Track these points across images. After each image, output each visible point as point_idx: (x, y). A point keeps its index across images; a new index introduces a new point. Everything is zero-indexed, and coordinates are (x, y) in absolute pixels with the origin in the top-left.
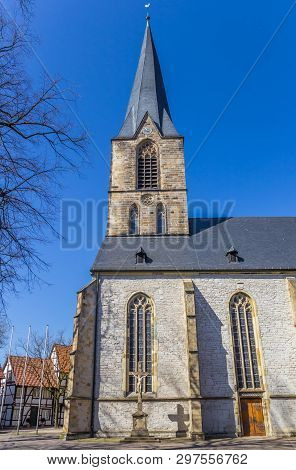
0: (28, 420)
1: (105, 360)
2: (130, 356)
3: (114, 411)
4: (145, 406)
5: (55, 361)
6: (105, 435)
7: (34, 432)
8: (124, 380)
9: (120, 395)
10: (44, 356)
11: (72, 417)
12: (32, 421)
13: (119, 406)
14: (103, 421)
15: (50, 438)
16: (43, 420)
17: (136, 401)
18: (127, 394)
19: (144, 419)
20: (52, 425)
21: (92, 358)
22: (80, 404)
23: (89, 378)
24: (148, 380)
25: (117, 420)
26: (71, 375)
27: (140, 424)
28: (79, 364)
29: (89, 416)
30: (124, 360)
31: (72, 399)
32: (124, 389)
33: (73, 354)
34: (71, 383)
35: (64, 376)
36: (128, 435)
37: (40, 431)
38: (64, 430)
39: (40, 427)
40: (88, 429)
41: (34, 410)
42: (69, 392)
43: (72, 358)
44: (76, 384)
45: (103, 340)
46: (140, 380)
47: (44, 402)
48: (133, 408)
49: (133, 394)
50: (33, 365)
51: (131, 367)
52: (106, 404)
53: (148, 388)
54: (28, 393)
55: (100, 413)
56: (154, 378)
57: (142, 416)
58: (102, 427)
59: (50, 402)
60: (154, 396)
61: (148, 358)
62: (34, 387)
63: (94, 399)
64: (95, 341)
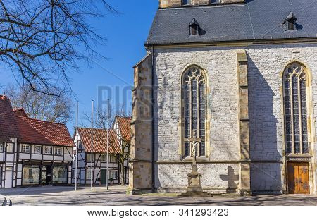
0: (99, 180)
1: (161, 129)
2: (185, 125)
3: (171, 171)
4: (200, 169)
5: (117, 131)
6: (164, 191)
7: (104, 188)
8: (180, 146)
9: (177, 158)
10: (107, 127)
11: (136, 177)
12: (102, 180)
13: (176, 167)
14: (163, 179)
15: (119, 192)
16: (112, 180)
17: (191, 163)
18: (182, 157)
19: (198, 178)
20: (119, 184)
21: (150, 127)
22: (142, 166)
23: (148, 144)
24: (202, 145)
25: (175, 179)
26: (133, 142)
27: (194, 182)
28: (139, 133)
29: (151, 176)
30: (180, 128)
31: (135, 162)
32: (180, 153)
33: (134, 123)
34: (133, 149)
35: (127, 144)
36: (185, 191)
37: (110, 188)
38: (131, 186)
39: (109, 185)
40: (150, 186)
41: (103, 172)
42: (132, 156)
43: (133, 127)
44: (137, 150)
45: (159, 111)
46: (194, 145)
47: (111, 165)
48: (189, 169)
49: (188, 158)
50: (99, 134)
51: (185, 134)
52: (165, 166)
53: (202, 153)
54: (97, 158)
55: (159, 173)
56: (207, 144)
57: (196, 176)
58: (162, 185)
59: (116, 165)
60: (207, 159)
61: (201, 126)
62: (101, 153)
63: (154, 162)
64: (152, 111)
